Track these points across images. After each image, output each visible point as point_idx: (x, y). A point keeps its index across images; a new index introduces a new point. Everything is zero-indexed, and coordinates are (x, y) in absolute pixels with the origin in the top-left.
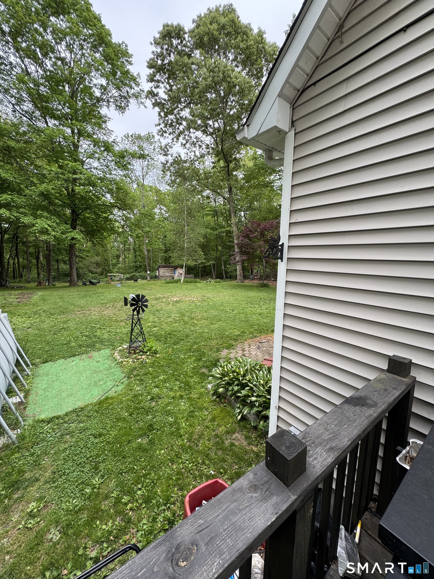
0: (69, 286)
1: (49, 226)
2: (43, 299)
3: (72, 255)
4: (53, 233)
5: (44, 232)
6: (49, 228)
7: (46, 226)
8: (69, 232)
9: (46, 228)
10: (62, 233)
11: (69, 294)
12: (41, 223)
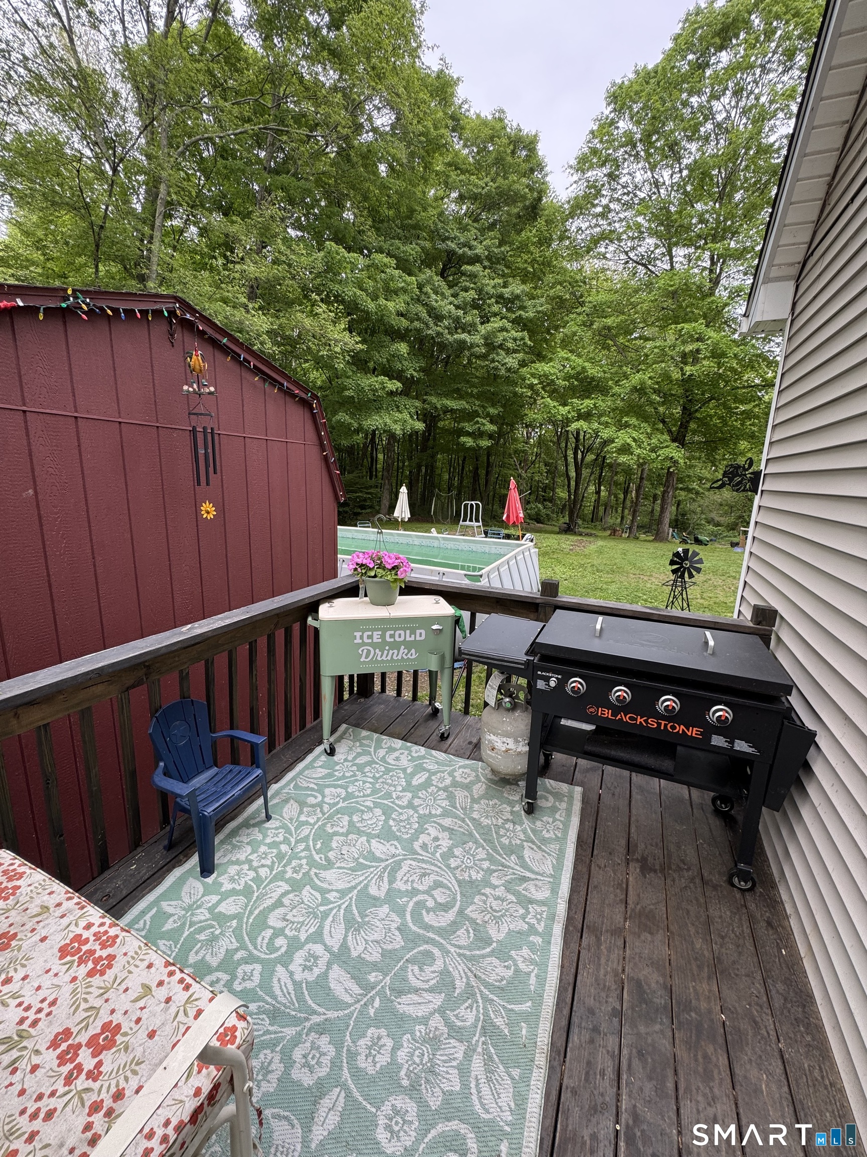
0: (652, 541)
1: (635, 440)
2: (600, 552)
3: (668, 487)
4: (639, 451)
5: (625, 449)
6: (634, 444)
7: (629, 441)
8: (663, 448)
9: (628, 444)
10: (653, 450)
11: (638, 550)
12: (623, 437)
